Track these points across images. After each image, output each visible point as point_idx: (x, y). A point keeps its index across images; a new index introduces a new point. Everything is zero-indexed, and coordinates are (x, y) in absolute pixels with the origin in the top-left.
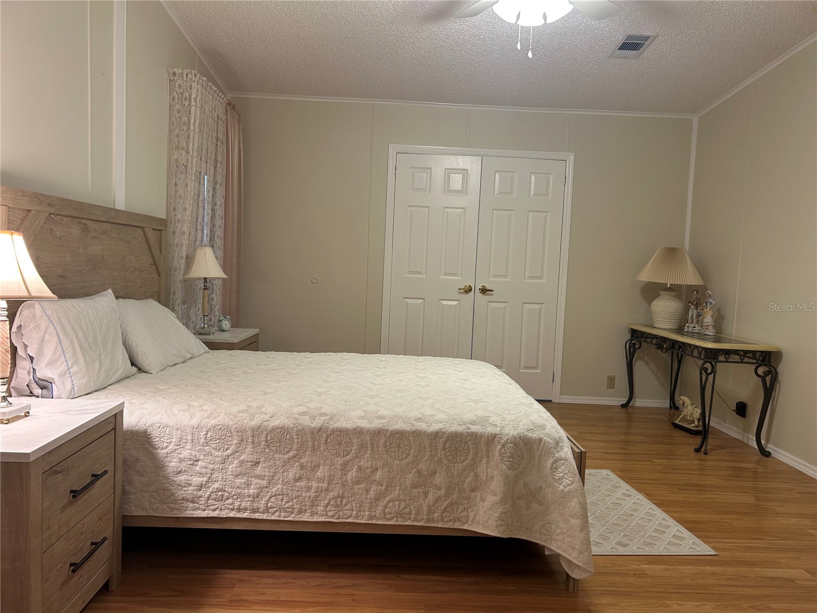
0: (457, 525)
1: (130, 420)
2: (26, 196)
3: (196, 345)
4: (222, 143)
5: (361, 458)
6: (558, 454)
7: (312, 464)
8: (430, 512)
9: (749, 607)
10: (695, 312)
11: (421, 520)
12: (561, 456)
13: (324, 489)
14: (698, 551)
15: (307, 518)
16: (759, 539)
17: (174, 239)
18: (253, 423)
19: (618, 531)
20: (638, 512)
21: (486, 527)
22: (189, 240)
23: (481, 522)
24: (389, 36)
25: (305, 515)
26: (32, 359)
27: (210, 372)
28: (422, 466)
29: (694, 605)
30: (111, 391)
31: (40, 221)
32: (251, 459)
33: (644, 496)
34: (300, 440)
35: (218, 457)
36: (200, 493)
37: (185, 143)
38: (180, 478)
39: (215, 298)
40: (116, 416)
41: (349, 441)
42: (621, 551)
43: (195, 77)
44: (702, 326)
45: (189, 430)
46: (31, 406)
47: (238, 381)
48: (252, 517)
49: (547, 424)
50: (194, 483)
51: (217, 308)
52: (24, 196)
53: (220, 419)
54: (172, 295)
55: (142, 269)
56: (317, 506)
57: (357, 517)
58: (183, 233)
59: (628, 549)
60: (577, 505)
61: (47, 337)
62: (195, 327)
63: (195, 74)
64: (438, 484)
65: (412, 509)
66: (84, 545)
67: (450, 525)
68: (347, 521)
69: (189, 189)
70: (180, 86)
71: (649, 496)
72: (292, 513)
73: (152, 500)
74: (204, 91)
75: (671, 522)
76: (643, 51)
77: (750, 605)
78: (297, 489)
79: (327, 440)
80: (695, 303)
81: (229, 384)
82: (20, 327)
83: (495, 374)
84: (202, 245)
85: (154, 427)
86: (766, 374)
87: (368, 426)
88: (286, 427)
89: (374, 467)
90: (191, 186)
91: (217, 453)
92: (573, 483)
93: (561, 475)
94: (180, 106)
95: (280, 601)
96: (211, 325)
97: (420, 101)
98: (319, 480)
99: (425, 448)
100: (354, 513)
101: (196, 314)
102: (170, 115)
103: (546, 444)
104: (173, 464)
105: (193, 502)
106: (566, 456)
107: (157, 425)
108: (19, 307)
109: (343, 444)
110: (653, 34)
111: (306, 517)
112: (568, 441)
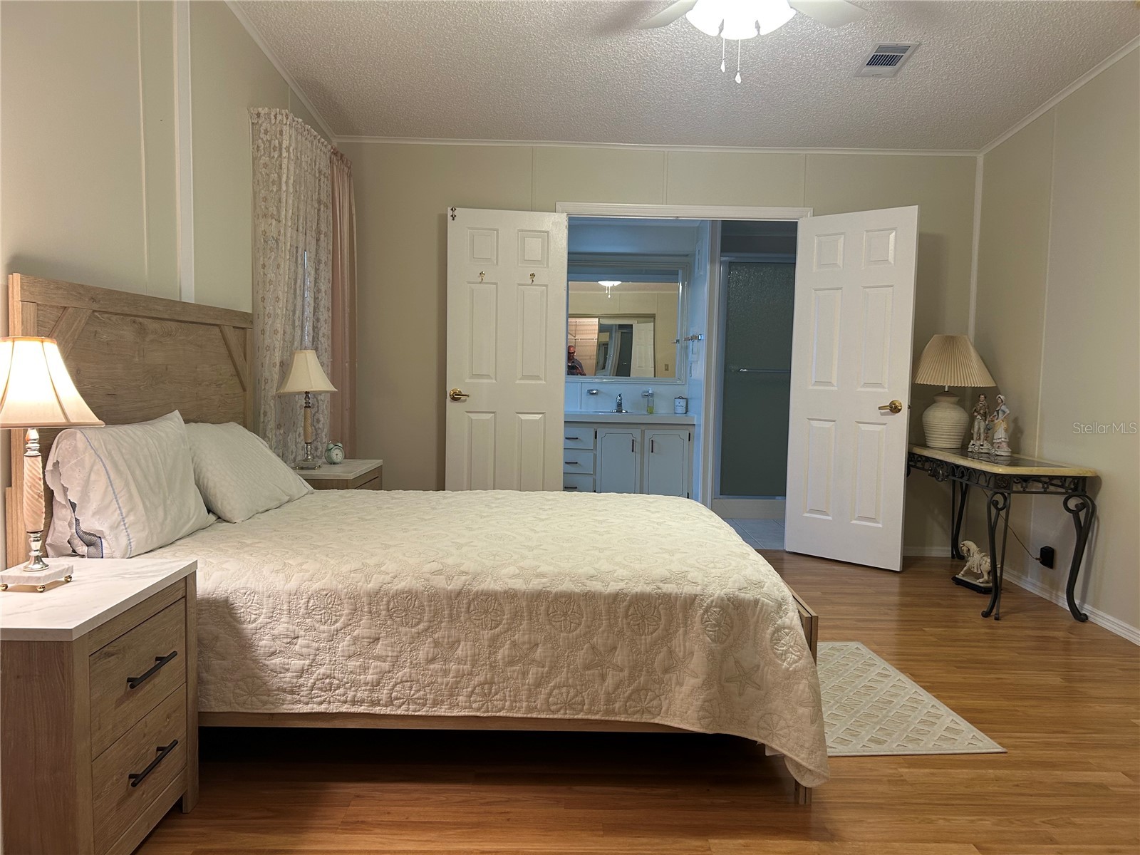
0: (646, 718)
1: (205, 585)
2: (61, 288)
3: (295, 483)
4: (327, 207)
5: (515, 631)
6: (780, 620)
7: (450, 640)
8: (609, 701)
9: (1043, 822)
10: (983, 425)
11: (597, 713)
12: (784, 623)
13: (466, 673)
14: (979, 748)
15: (445, 712)
16: (1063, 732)
17: (264, 339)
18: (369, 586)
19: (872, 724)
20: (899, 698)
21: (684, 719)
22: (284, 341)
23: (678, 713)
24: (550, 55)
25: (441, 708)
26: (73, 506)
27: (314, 519)
28: (597, 639)
29: (967, 820)
30: (179, 547)
31: (80, 321)
32: (368, 635)
33: (908, 677)
34: (432, 608)
35: (324, 632)
36: (301, 681)
37: (275, 208)
38: (274, 661)
39: (321, 419)
40: (187, 580)
41: (499, 608)
42: (876, 749)
43: (287, 118)
44: (992, 444)
45: (284, 597)
46: (74, 568)
47: (351, 530)
48: (371, 712)
49: (765, 580)
50: (292, 668)
51: (324, 433)
52: (58, 288)
53: (324, 582)
54: (262, 415)
55: (221, 382)
56: (458, 695)
57: (511, 709)
58: (276, 332)
59: (885, 746)
60: (807, 689)
61: (93, 477)
62: (295, 459)
63: (287, 115)
64: (619, 663)
65: (585, 697)
66: (147, 751)
67: (637, 719)
68: (498, 714)
69: (282, 271)
70: (266, 132)
71: (915, 677)
72: (424, 705)
73: (238, 691)
74: (299, 137)
75: (944, 710)
76: (902, 66)
77: (1043, 819)
78: (430, 673)
79: (469, 607)
80: (982, 412)
81: (340, 535)
82: (56, 464)
83: (702, 514)
84: (302, 347)
85: (238, 594)
86: (1080, 507)
87: (524, 587)
88: (414, 591)
89: (533, 641)
90: (284, 267)
91: (322, 628)
92: (800, 659)
93: (784, 648)
94: (267, 158)
95: (409, 822)
96: (317, 456)
97: (597, 141)
98: (460, 661)
99: (601, 615)
100: (508, 703)
101: (296, 441)
102: (254, 170)
103: (765, 608)
104: (264, 643)
105: (292, 692)
106: (791, 623)
107: (242, 591)
108: (55, 437)
109: (491, 612)
110: (914, 43)
111: (443, 710)
112: (794, 602)
